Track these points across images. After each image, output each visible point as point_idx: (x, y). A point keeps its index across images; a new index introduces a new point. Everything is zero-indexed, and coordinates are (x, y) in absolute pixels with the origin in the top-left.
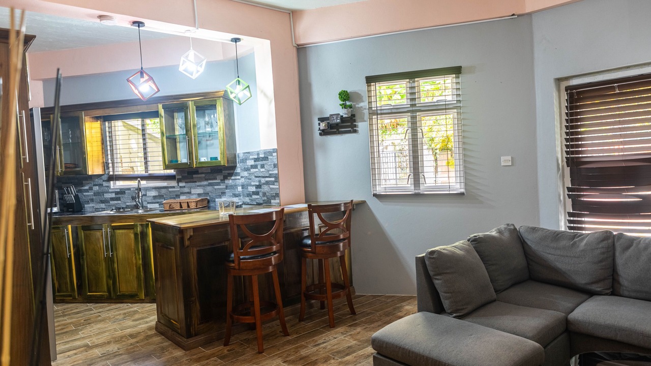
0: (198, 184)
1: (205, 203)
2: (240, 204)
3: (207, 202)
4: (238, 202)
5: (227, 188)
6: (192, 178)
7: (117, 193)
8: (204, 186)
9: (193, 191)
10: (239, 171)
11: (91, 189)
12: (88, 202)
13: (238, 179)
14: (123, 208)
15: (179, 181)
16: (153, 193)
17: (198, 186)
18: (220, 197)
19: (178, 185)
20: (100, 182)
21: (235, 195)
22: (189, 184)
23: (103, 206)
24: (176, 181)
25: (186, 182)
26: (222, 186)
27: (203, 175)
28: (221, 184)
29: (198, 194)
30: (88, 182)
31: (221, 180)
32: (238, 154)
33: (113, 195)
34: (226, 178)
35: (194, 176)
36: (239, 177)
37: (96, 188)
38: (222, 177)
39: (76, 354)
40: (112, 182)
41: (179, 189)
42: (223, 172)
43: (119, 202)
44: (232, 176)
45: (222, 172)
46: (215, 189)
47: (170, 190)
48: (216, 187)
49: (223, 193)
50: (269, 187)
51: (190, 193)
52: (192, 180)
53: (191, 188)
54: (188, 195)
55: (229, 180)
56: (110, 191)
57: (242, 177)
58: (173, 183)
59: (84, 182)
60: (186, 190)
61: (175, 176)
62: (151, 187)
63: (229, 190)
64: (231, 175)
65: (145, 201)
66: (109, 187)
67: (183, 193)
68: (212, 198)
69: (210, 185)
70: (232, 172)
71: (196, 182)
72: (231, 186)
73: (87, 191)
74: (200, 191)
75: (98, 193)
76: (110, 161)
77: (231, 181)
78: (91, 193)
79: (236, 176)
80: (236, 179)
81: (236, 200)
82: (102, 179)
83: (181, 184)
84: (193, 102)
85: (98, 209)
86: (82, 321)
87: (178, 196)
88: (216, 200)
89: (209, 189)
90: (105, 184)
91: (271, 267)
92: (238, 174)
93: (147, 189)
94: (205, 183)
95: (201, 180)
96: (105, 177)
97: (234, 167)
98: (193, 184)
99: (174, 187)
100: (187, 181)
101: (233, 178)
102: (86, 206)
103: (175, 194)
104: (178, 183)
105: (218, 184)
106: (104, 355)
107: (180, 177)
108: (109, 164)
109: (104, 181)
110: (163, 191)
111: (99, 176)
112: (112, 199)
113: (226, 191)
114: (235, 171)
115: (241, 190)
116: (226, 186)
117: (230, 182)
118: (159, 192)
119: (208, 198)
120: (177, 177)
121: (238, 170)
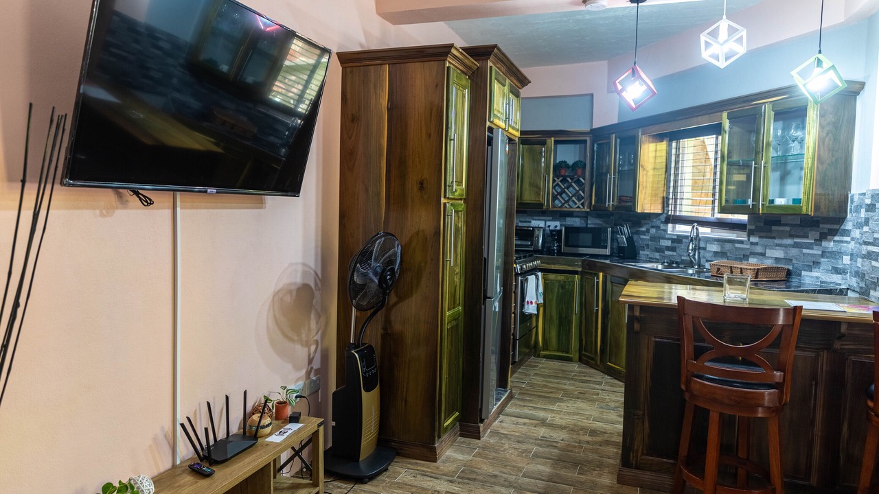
0: (777, 241)
1: (782, 275)
2: (843, 287)
3: (784, 273)
4: (840, 284)
5: (823, 254)
6: (770, 231)
7: (673, 241)
8: (786, 246)
9: (769, 253)
10: (850, 228)
11: (648, 231)
12: (643, 249)
13: (846, 242)
14: (677, 263)
15: (751, 233)
16: (714, 248)
17: (778, 245)
18: (810, 269)
19: (749, 240)
20: (658, 223)
21: (837, 271)
22: (765, 240)
23: (657, 255)
24: (746, 233)
25: (760, 237)
26: (816, 251)
27: (787, 228)
28: (815, 247)
29: (776, 259)
30: (646, 222)
31: (815, 240)
32: (853, 196)
33: (669, 243)
34: (824, 236)
35: (774, 228)
36: (848, 239)
37: (653, 231)
38: (817, 235)
39: (524, 424)
40: (670, 225)
41: (748, 247)
42: (821, 226)
43: (675, 253)
44: (835, 235)
45: (819, 227)
46: (804, 254)
47: (737, 245)
48: (805, 251)
49: (816, 264)
50: (871, 263)
51: (763, 255)
52: (769, 234)
53: (766, 247)
54: (761, 257)
55: (830, 241)
56: (667, 236)
57: (853, 239)
58: (743, 236)
59: (643, 221)
60: (759, 249)
61: (746, 225)
62: (712, 238)
63: (826, 260)
64: (834, 232)
65: (704, 257)
66: (665, 231)
67: (754, 254)
68: (797, 269)
69: (796, 245)
70: (836, 227)
71: (774, 238)
72: (832, 252)
73: (643, 233)
74: (779, 253)
75: (654, 237)
76: (671, 196)
77: (832, 244)
78: (647, 237)
79: (843, 236)
80: (842, 242)
81: (836, 278)
82: (660, 219)
83: (754, 239)
84: (771, 105)
85: (651, 258)
86: (576, 392)
87: (746, 257)
88: (804, 273)
89: (794, 252)
90: (662, 227)
91: (760, 409)
92: (846, 233)
93: (709, 240)
94: (789, 241)
95: (782, 235)
96: (663, 218)
97: (841, 220)
98: (771, 240)
99: (742, 242)
100: (762, 234)
101: (836, 238)
102: (641, 252)
103: (743, 253)
104: (749, 236)
105: (809, 246)
106: (544, 439)
107: (753, 227)
108: (669, 199)
109: (662, 222)
110: (728, 246)
111: (657, 215)
112: (668, 248)
113: (822, 260)
114: (842, 227)
115: (849, 262)
116: (823, 252)
117: (830, 245)
118: (722, 247)
119: (791, 268)
120: (748, 227)
121: (848, 225)
